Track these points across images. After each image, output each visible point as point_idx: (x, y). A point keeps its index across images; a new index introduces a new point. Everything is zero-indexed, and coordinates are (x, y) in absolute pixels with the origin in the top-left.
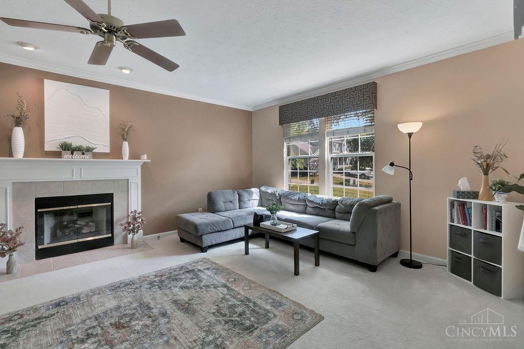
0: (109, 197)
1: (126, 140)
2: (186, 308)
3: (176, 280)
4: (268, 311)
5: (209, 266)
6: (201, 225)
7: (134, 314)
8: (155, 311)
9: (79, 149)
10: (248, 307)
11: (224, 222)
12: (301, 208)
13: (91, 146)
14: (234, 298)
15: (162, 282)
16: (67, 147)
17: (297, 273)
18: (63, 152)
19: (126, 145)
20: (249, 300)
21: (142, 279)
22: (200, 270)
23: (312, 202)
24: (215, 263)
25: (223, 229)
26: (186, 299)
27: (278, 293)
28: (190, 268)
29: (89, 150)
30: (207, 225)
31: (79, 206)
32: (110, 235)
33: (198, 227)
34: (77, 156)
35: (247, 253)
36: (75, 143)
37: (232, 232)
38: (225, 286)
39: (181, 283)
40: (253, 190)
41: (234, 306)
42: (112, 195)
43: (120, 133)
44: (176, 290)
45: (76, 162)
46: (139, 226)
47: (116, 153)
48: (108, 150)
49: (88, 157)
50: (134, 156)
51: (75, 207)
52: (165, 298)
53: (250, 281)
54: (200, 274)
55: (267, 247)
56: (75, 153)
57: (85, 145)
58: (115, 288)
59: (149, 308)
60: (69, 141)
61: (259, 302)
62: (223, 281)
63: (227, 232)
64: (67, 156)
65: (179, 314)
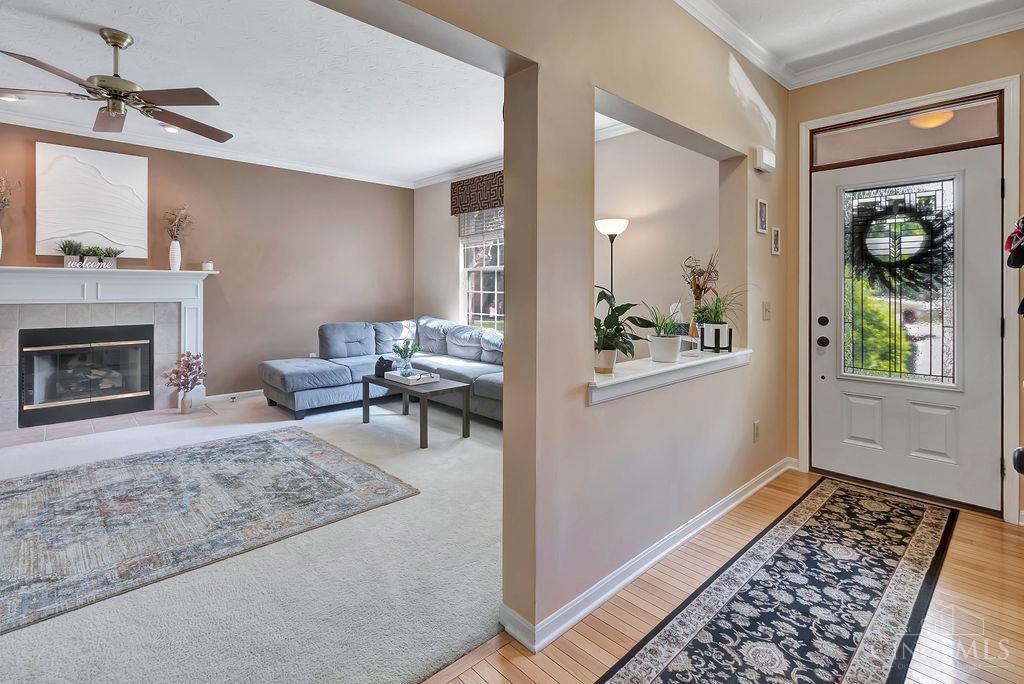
0: (146, 331)
1: (175, 238)
2: (229, 482)
3: (233, 452)
4: (345, 486)
5: (295, 436)
6: (291, 375)
7: (152, 487)
8: (183, 485)
9: (93, 253)
10: (320, 480)
11: (334, 372)
12: (473, 353)
13: (115, 247)
14: (307, 472)
15: (208, 455)
16: (71, 249)
17: (424, 444)
18: (67, 258)
19: (175, 247)
20: (326, 474)
21: (179, 452)
22: (276, 441)
23: (488, 342)
24: (306, 433)
25: (332, 383)
26: (236, 474)
27: (375, 467)
28: (263, 438)
29: (110, 254)
30: (303, 375)
31: (93, 345)
32: (148, 393)
33: (287, 379)
34: (90, 264)
35: (366, 419)
36: (87, 243)
37: (349, 388)
38: (304, 460)
39: (240, 456)
40: (405, 323)
41: (303, 480)
42: (150, 328)
43: (165, 227)
44: (224, 464)
45: (87, 272)
46: (195, 379)
47: (158, 258)
48: (144, 255)
49: (109, 265)
50: (191, 264)
51: (88, 345)
52: (205, 472)
53: (345, 454)
54: (275, 446)
55: (406, 412)
56: (86, 258)
57: (103, 245)
58: (133, 461)
59: (176, 481)
60: (76, 240)
61: (339, 477)
62: (303, 453)
63: (341, 389)
64: (72, 263)
65: (217, 489)
